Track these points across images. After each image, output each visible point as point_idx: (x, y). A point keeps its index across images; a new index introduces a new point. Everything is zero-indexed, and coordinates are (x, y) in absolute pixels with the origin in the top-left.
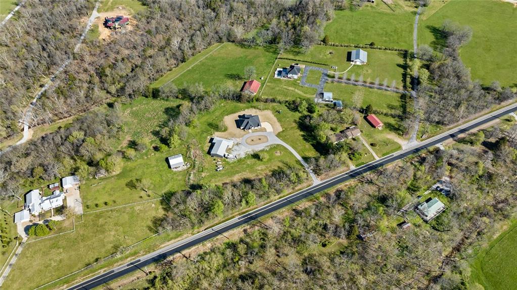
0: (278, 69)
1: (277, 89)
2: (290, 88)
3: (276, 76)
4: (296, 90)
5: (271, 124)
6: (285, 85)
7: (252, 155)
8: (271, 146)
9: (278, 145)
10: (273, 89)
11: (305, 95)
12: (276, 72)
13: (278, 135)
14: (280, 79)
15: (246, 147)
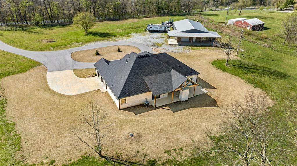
7: (115, 36)
15: (135, 43)
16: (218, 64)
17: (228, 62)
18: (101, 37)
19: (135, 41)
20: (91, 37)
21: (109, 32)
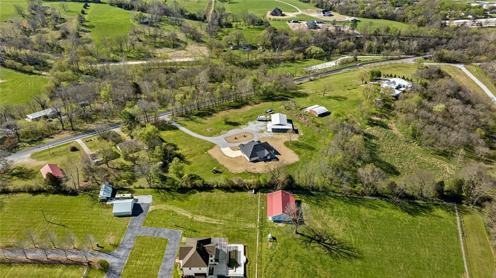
0: (240, 271)
1: (230, 215)
2: (202, 219)
3: (241, 248)
4: (189, 216)
5: (225, 155)
6: (215, 225)
7: (240, 125)
8: (220, 135)
9: (211, 136)
10: (239, 215)
11: (171, 208)
12: (242, 259)
13: (212, 146)
14: (230, 242)
15: (251, 131)
16: (286, 144)
17: (291, 142)
18: (233, 126)
19: (251, 129)
20: (229, 126)
21: (237, 121)
